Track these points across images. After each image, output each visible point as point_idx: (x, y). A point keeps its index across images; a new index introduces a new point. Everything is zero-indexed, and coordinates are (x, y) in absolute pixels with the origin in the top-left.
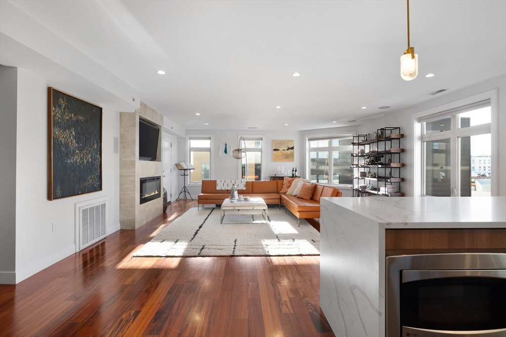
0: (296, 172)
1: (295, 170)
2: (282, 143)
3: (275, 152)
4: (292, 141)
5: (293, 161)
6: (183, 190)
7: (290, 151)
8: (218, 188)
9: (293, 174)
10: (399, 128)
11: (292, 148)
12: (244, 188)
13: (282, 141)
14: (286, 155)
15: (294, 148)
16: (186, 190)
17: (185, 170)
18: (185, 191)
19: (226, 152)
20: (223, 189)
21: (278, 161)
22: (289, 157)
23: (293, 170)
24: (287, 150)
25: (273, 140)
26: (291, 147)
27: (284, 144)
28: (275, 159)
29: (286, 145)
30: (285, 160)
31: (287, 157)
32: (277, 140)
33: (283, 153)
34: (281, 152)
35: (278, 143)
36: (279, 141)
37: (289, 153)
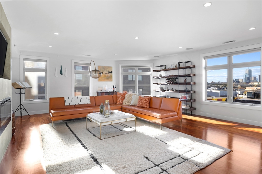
0: (116, 89)
1: (114, 87)
2: (105, 68)
4: (111, 67)
5: (112, 81)
6: (19, 107)
7: (110, 74)
9: (113, 90)
10: (191, 62)
11: (111, 72)
12: (89, 103)
13: (104, 67)
14: (107, 77)
15: (113, 72)
16: (22, 107)
17: (21, 89)
18: (21, 109)
19: (61, 73)
20: (71, 104)
21: (102, 81)
22: (109, 78)
23: (113, 88)
24: (108, 73)
25: (99, 66)
26: (110, 71)
27: (106, 69)
28: (100, 80)
29: (107, 70)
30: (107, 80)
31: (108, 78)
32: (101, 66)
33: (106, 76)
34: (104, 75)
35: (102, 68)
36: (102, 66)
37: (109, 76)
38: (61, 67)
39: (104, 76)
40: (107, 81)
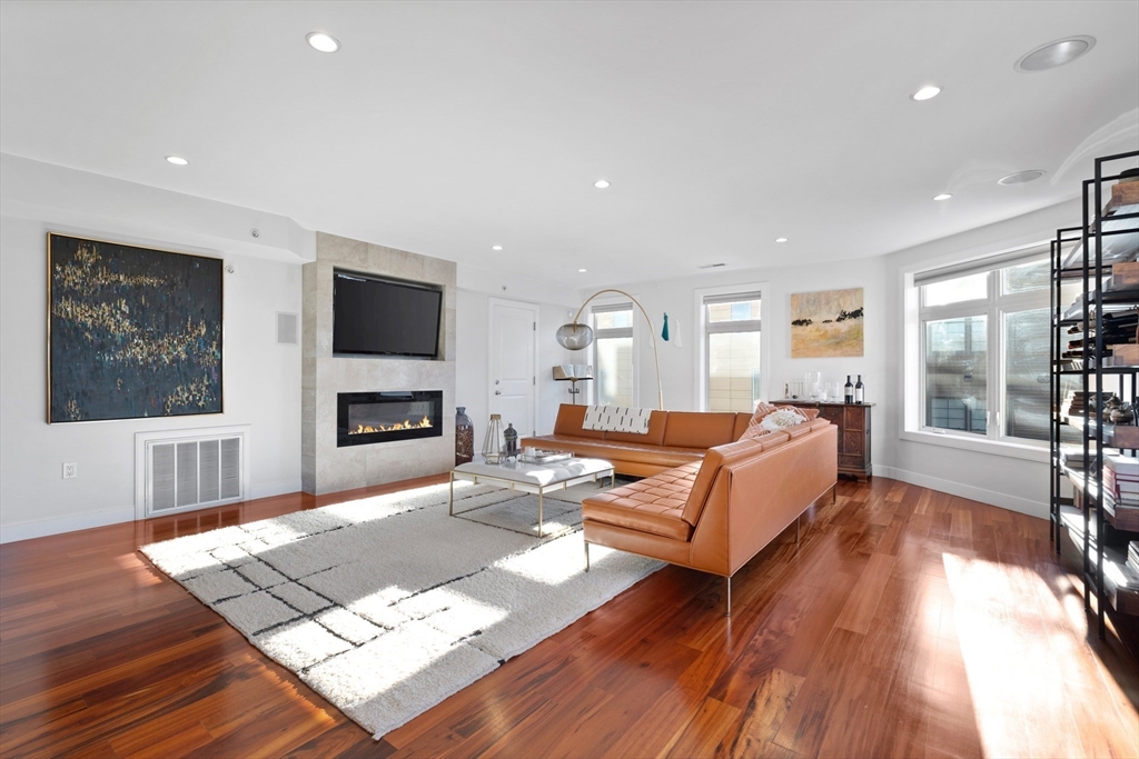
0: (860, 390)
1: (855, 382)
2: (819, 299)
3: (800, 329)
4: (857, 291)
5: (860, 353)
7: (850, 322)
8: (587, 425)
9: (848, 398)
11: (857, 314)
12: (644, 431)
13: (819, 294)
14: (834, 337)
15: (864, 312)
17: (574, 380)
19: (665, 336)
20: (597, 428)
21: (807, 356)
22: (850, 343)
23: (848, 385)
24: (839, 320)
25: (792, 295)
26: (850, 310)
27: (828, 303)
28: (800, 350)
29: (834, 304)
30: (831, 352)
31: (838, 343)
32: (803, 294)
33: (826, 332)
34: (817, 330)
35: (808, 302)
36: (809, 294)
37: (843, 330)
38: (666, 317)
39: (817, 334)
40: (834, 356)
